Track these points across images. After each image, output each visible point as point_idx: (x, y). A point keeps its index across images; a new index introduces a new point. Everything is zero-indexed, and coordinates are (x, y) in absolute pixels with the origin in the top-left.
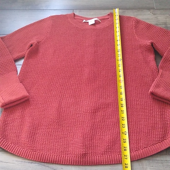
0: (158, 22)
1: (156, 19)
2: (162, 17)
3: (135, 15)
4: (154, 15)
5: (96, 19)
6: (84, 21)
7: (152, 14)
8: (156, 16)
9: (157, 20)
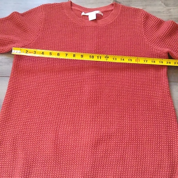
0: (171, 17)
1: (168, 12)
2: (176, 10)
3: (143, 6)
4: (166, 5)
5: (98, 12)
6: (83, 14)
7: (164, 5)
8: (168, 8)
9: (169, 14)
